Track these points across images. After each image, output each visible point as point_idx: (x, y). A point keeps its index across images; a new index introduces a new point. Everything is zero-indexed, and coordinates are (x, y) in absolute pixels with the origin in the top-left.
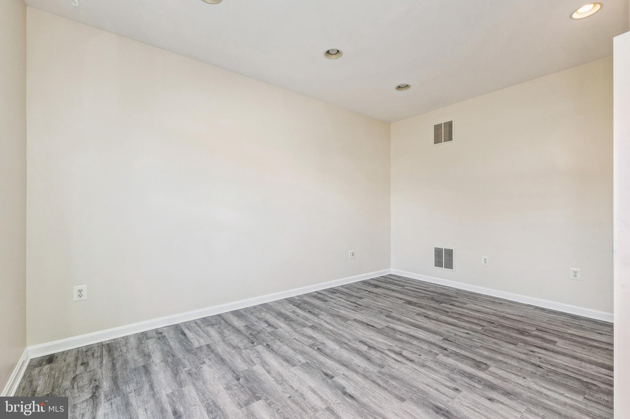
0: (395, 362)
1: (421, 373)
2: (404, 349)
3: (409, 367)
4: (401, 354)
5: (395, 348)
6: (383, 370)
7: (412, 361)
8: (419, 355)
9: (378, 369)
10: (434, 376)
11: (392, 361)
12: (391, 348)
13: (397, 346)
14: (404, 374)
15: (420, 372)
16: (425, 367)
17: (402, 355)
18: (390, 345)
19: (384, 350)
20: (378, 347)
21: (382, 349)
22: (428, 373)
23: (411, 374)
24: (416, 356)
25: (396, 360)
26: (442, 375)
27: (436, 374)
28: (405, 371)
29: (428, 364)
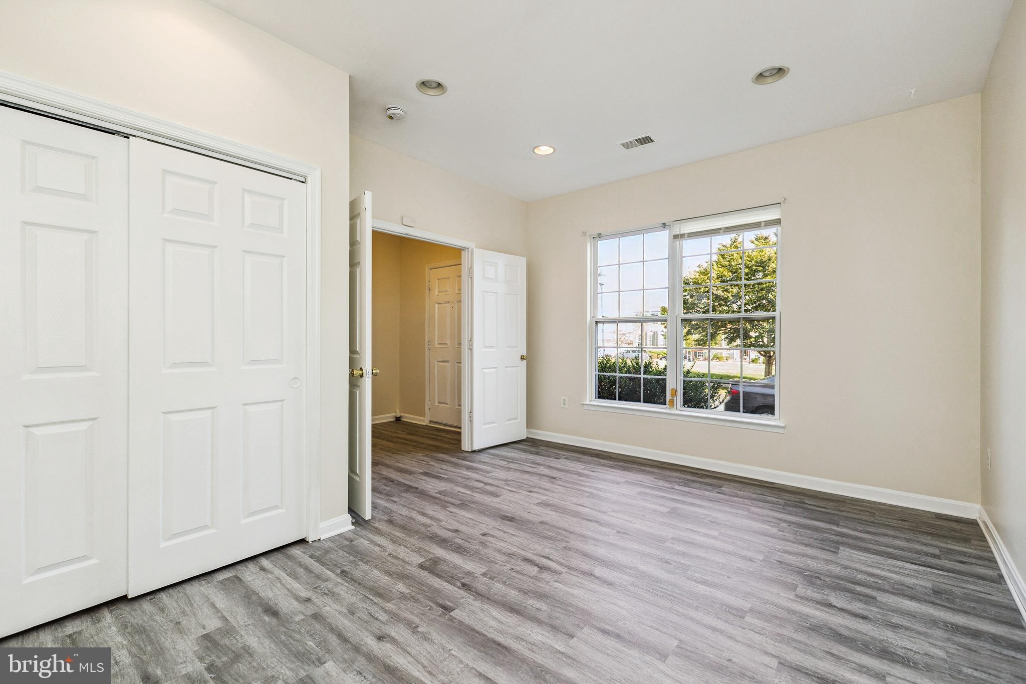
0: (549, 556)
1: (516, 546)
2: (536, 578)
3: (531, 551)
4: (541, 568)
5: (550, 577)
6: (564, 544)
7: (526, 560)
8: (514, 569)
9: (569, 545)
10: (502, 544)
11: (554, 557)
12: (556, 577)
13: (547, 582)
14: (539, 543)
15: (518, 547)
16: (509, 554)
17: (539, 567)
18: (559, 582)
19: (568, 573)
20: (578, 576)
21: (570, 574)
22: (509, 547)
23: (530, 544)
24: (518, 568)
25: (549, 559)
26: (492, 547)
27: (499, 547)
28: (536, 546)
29: (504, 558)
